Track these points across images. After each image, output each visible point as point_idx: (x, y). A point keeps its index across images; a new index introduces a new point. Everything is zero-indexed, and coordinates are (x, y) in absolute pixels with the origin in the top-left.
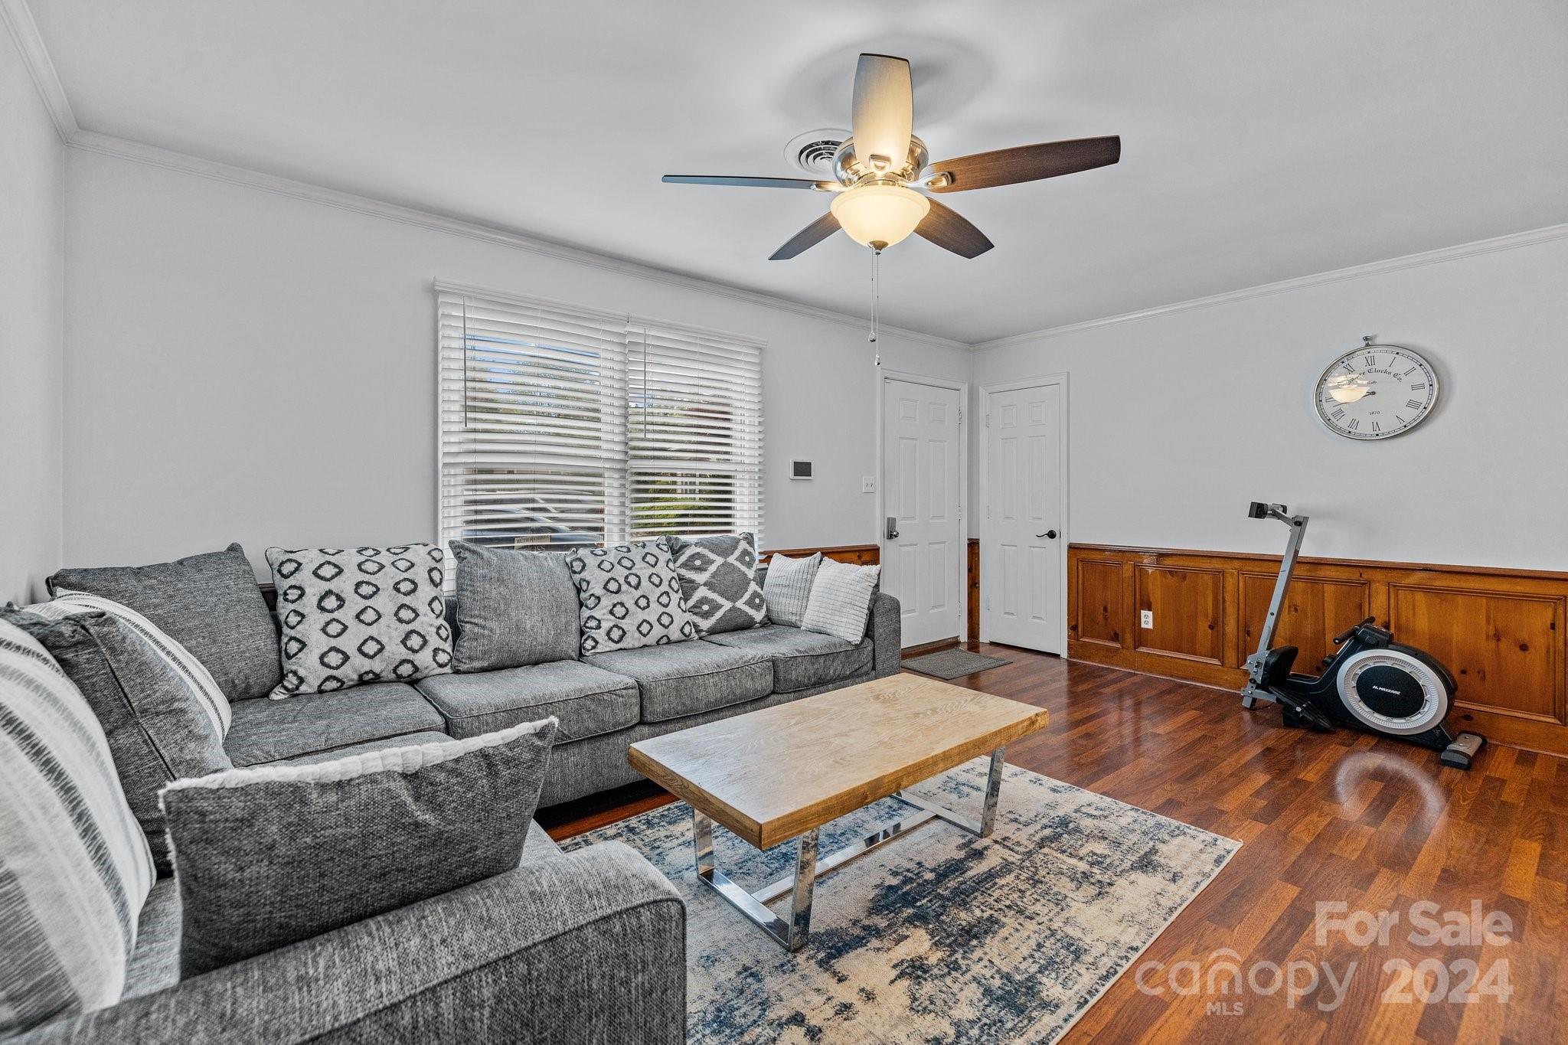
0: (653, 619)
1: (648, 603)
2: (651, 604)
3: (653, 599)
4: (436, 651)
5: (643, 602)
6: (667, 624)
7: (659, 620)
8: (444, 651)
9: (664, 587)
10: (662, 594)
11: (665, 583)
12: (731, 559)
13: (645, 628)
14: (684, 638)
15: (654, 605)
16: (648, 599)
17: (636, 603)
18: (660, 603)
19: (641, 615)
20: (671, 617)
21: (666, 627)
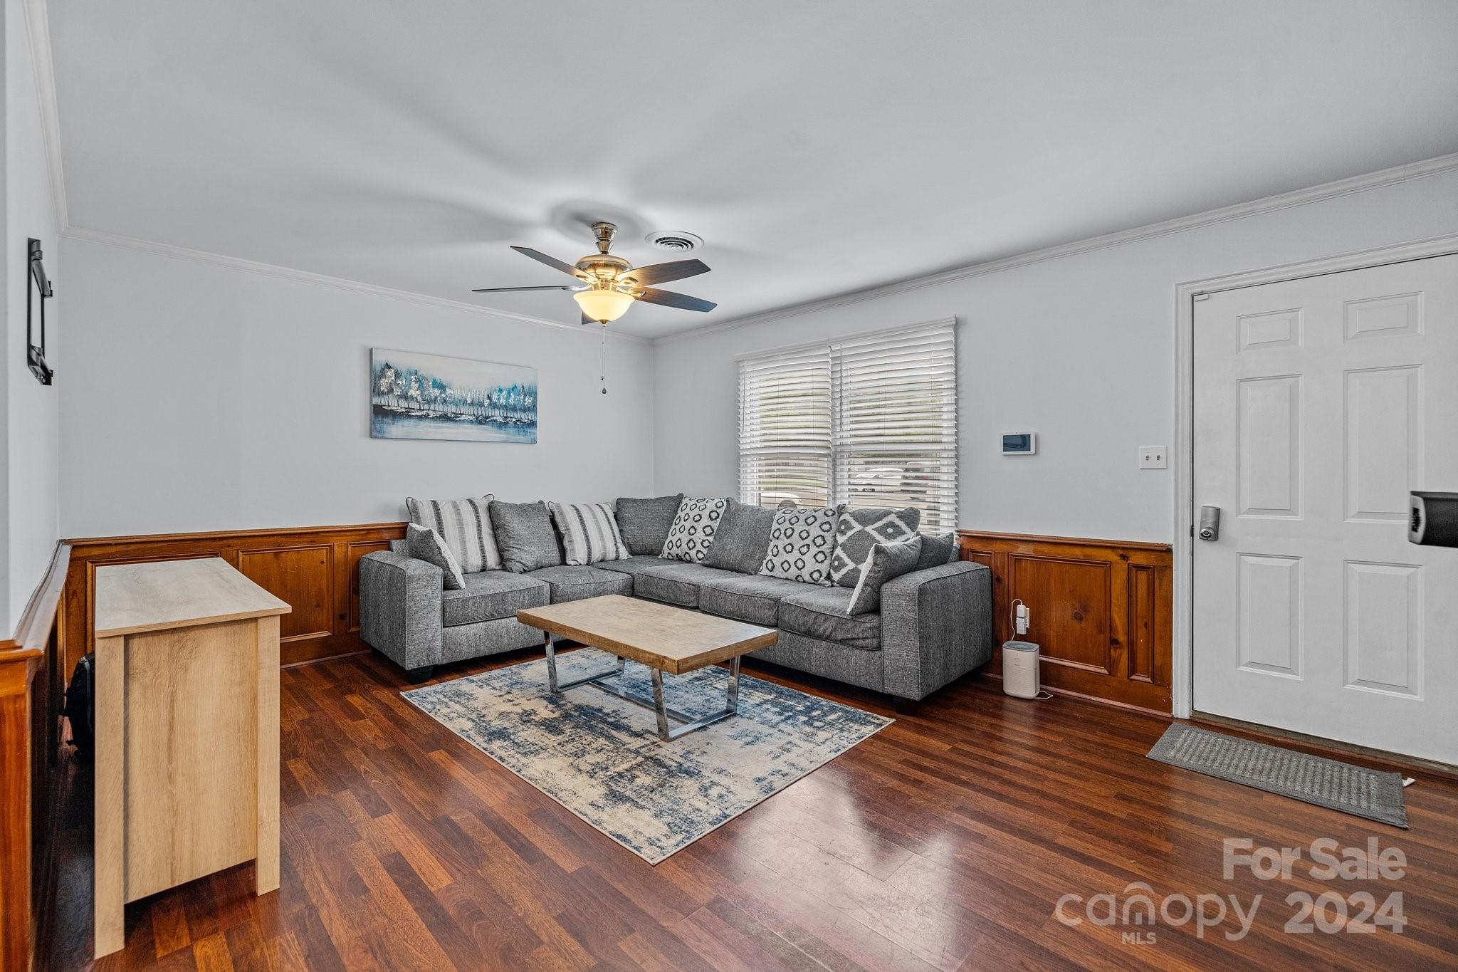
0: (792, 561)
1: (792, 550)
2: (794, 551)
3: (796, 547)
4: (698, 551)
5: (789, 548)
6: (800, 567)
7: (795, 563)
8: (702, 552)
9: (809, 541)
10: (804, 546)
11: (811, 538)
13: (786, 566)
14: (813, 582)
15: (795, 552)
16: (793, 547)
17: (784, 548)
18: (800, 552)
19: (785, 557)
20: (804, 563)
21: (800, 569)
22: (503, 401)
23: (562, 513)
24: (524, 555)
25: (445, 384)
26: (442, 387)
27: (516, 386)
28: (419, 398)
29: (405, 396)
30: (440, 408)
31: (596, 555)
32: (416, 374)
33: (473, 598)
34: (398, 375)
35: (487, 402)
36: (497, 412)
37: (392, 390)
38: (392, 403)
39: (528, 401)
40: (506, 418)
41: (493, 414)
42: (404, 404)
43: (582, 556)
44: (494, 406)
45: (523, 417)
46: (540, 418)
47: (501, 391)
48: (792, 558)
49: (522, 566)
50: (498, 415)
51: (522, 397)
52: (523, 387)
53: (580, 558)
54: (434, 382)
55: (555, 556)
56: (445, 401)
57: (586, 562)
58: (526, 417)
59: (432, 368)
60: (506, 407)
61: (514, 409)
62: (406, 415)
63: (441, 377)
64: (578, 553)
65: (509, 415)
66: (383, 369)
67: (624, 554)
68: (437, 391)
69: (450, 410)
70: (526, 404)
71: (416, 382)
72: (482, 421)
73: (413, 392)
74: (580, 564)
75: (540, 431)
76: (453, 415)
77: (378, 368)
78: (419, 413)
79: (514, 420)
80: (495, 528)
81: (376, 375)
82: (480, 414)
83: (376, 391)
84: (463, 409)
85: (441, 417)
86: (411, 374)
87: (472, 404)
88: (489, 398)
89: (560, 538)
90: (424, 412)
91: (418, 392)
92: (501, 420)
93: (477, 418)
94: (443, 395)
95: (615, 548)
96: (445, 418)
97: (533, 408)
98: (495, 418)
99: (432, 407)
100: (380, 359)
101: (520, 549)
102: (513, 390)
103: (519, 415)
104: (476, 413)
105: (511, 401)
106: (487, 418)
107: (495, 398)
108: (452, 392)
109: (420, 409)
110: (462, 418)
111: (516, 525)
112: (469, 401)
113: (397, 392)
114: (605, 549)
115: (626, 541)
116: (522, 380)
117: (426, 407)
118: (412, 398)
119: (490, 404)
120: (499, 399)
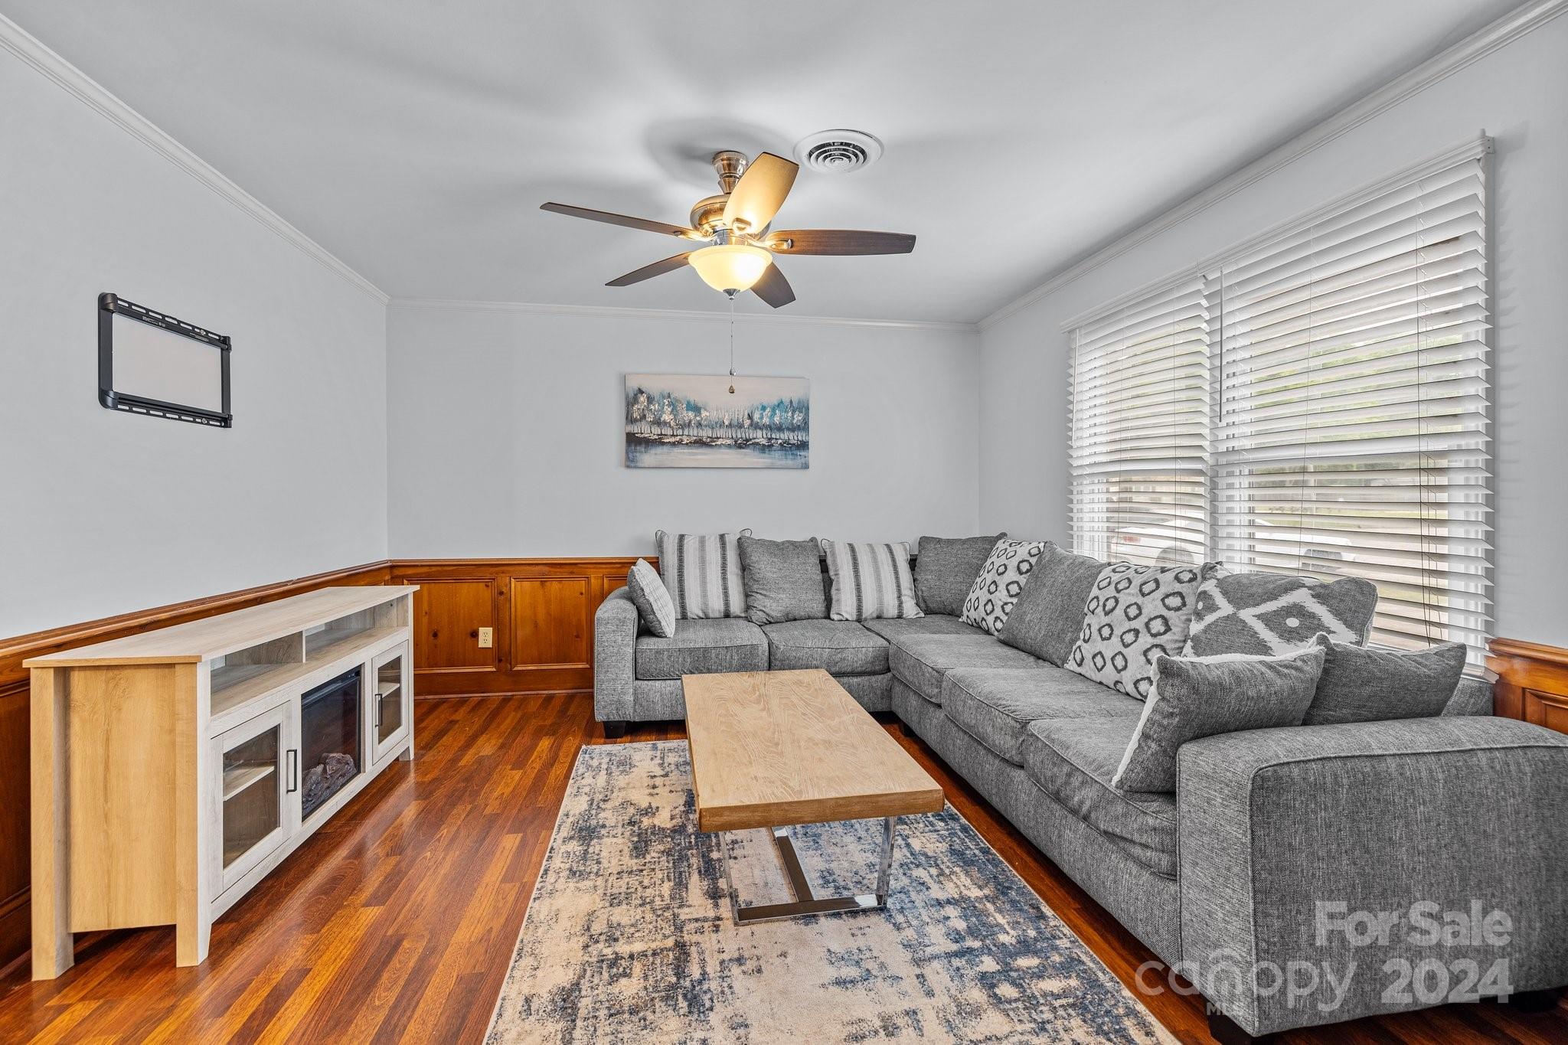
0: (1108, 655)
1: (1111, 635)
2: (1113, 636)
3: (1118, 632)
4: (997, 618)
5: (1106, 632)
6: (1120, 668)
7: (1113, 659)
8: (1001, 621)
9: (1138, 624)
10: (1129, 631)
11: (1143, 619)
12: (1247, 615)
13: (1099, 661)
14: (1139, 697)
15: (1115, 639)
16: (1112, 630)
17: (1100, 630)
18: (1122, 640)
19: (1100, 646)
20: (1126, 662)
21: (1119, 671)
22: (766, 421)
23: (833, 554)
24: (768, 603)
25: (700, 405)
26: (697, 409)
27: (782, 402)
28: (672, 423)
29: (658, 422)
30: (694, 432)
31: (869, 609)
32: (669, 397)
33: (668, 650)
34: (650, 400)
35: (747, 423)
36: (759, 433)
37: (644, 417)
38: (645, 430)
39: (798, 418)
40: (770, 439)
41: (755, 436)
42: (656, 430)
43: (849, 609)
44: (755, 426)
45: (791, 438)
46: (815, 436)
47: (764, 408)
48: (1110, 648)
49: (764, 616)
50: (760, 437)
51: (790, 414)
52: (791, 402)
53: (846, 612)
54: (688, 403)
55: (817, 606)
56: (699, 425)
57: (855, 618)
58: (793, 437)
59: (686, 389)
60: (769, 428)
61: (780, 429)
62: (659, 442)
63: (694, 398)
64: (845, 605)
65: (774, 436)
66: (636, 395)
67: (911, 609)
68: (691, 414)
69: (705, 433)
70: (795, 421)
71: (669, 405)
72: (742, 445)
73: (667, 417)
74: (847, 620)
75: (813, 454)
76: (708, 440)
77: (631, 395)
78: (672, 440)
79: (780, 441)
80: (744, 568)
81: (631, 401)
82: (739, 436)
83: (630, 420)
84: (720, 433)
85: (696, 442)
86: (664, 398)
87: (730, 426)
88: (750, 417)
89: (828, 583)
90: (678, 439)
91: (672, 417)
92: (764, 442)
93: (736, 442)
94: (698, 418)
95: (896, 603)
96: (700, 443)
97: (804, 427)
98: (757, 441)
99: (686, 432)
100: (633, 384)
101: (765, 595)
102: (778, 406)
103: (785, 436)
104: (734, 436)
105: (777, 419)
106: (747, 440)
107: (756, 417)
108: (708, 414)
109: (673, 435)
110: (719, 443)
111: (765, 567)
112: (727, 423)
113: (650, 418)
114: (881, 602)
115: (920, 593)
116: (790, 392)
117: (680, 432)
118: (665, 423)
119: (751, 425)
120: (762, 418)
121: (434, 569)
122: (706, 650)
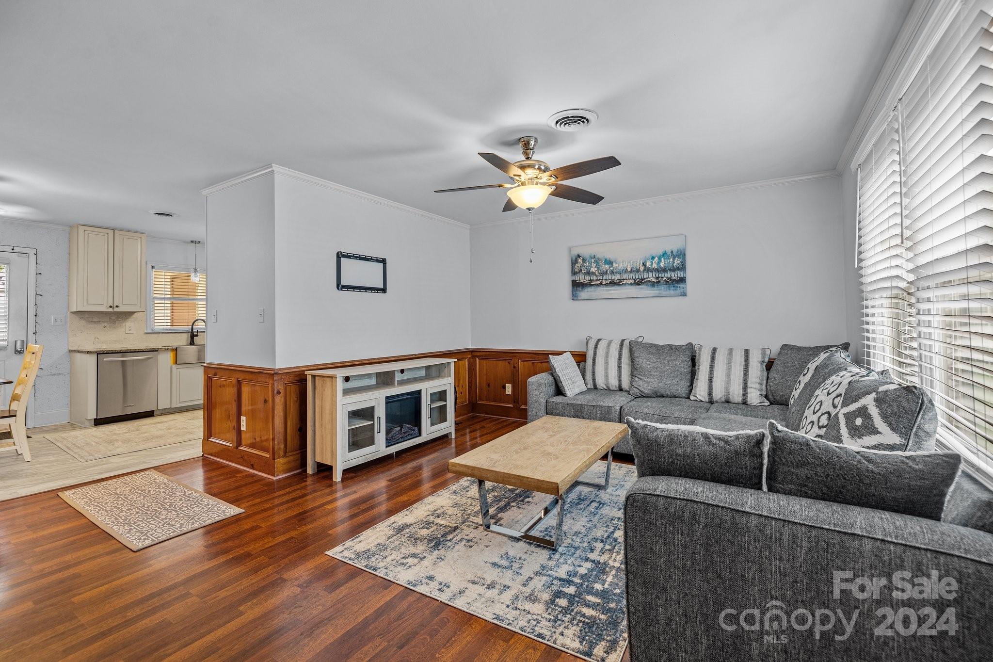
22: (655, 266)
23: (699, 355)
24: (641, 383)
25: (612, 260)
26: (610, 263)
27: (665, 253)
28: (597, 273)
29: (588, 273)
30: (609, 277)
31: (718, 394)
32: (595, 257)
33: (561, 403)
34: (584, 260)
35: (642, 268)
36: (650, 274)
37: (581, 271)
38: (582, 278)
39: (677, 262)
40: (658, 278)
41: (647, 277)
42: (588, 278)
43: (702, 393)
44: (647, 270)
45: (673, 276)
46: (690, 274)
47: (653, 258)
49: (639, 391)
50: (651, 277)
51: (671, 260)
52: (672, 252)
53: (700, 395)
54: (606, 260)
55: (681, 387)
56: (612, 272)
57: (707, 400)
58: (674, 275)
59: (603, 252)
60: (657, 270)
61: (664, 270)
62: (589, 284)
63: (610, 256)
64: (701, 391)
65: (660, 275)
66: (576, 258)
67: (755, 397)
68: (607, 266)
69: (616, 277)
70: (675, 265)
71: (594, 262)
72: (638, 283)
73: (593, 270)
74: (701, 401)
75: (690, 285)
76: (618, 281)
77: (574, 259)
78: (597, 282)
79: (665, 278)
80: (632, 360)
81: (574, 262)
82: (637, 277)
83: (574, 273)
84: (625, 276)
85: (610, 283)
86: (592, 258)
87: (631, 271)
88: (644, 265)
89: (693, 374)
90: (600, 282)
91: (596, 269)
92: (654, 280)
93: (635, 281)
94: (611, 269)
95: (741, 392)
96: (613, 283)
97: (683, 268)
98: (649, 279)
99: (604, 278)
100: (575, 252)
101: (640, 379)
102: (663, 255)
103: (668, 275)
104: (634, 278)
105: (662, 265)
106: (642, 280)
107: (648, 264)
108: (617, 265)
109: (597, 280)
110: (624, 282)
111: (644, 361)
112: (629, 270)
113: (584, 271)
114: (729, 391)
115: (768, 387)
116: (673, 246)
117: (601, 278)
118: (593, 273)
119: (645, 270)
120: (652, 264)
121: (488, 353)
122: (582, 406)
